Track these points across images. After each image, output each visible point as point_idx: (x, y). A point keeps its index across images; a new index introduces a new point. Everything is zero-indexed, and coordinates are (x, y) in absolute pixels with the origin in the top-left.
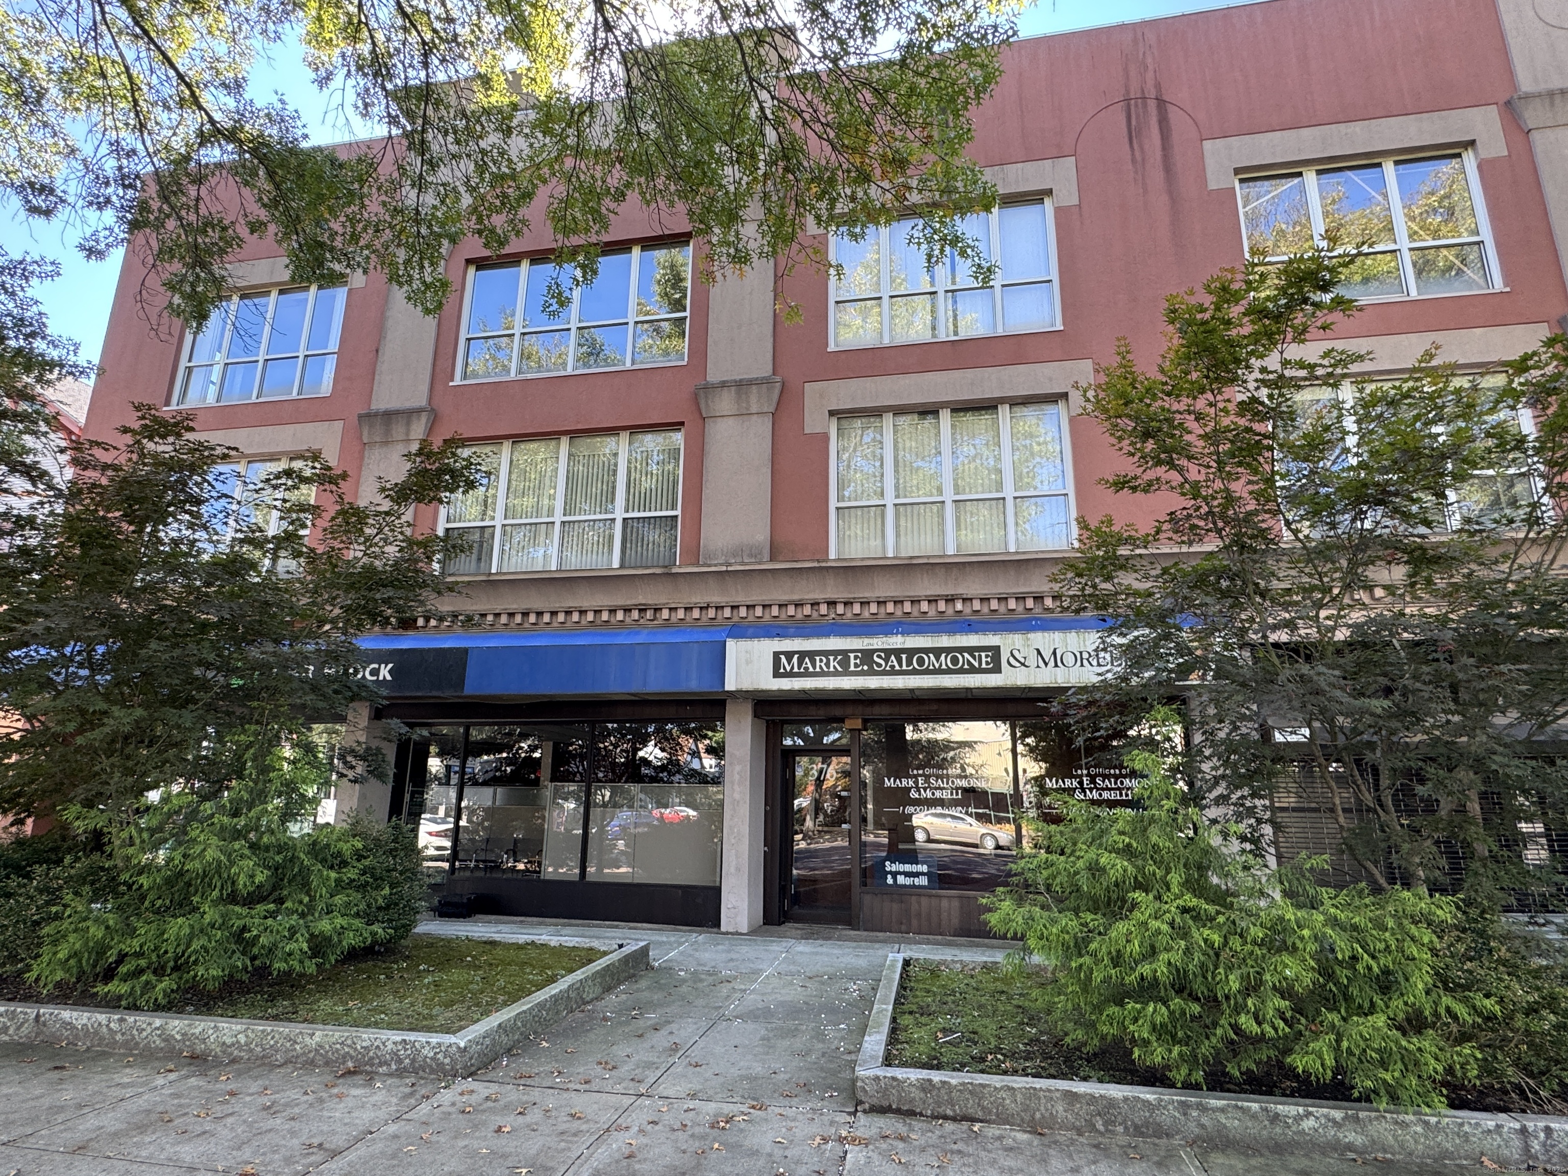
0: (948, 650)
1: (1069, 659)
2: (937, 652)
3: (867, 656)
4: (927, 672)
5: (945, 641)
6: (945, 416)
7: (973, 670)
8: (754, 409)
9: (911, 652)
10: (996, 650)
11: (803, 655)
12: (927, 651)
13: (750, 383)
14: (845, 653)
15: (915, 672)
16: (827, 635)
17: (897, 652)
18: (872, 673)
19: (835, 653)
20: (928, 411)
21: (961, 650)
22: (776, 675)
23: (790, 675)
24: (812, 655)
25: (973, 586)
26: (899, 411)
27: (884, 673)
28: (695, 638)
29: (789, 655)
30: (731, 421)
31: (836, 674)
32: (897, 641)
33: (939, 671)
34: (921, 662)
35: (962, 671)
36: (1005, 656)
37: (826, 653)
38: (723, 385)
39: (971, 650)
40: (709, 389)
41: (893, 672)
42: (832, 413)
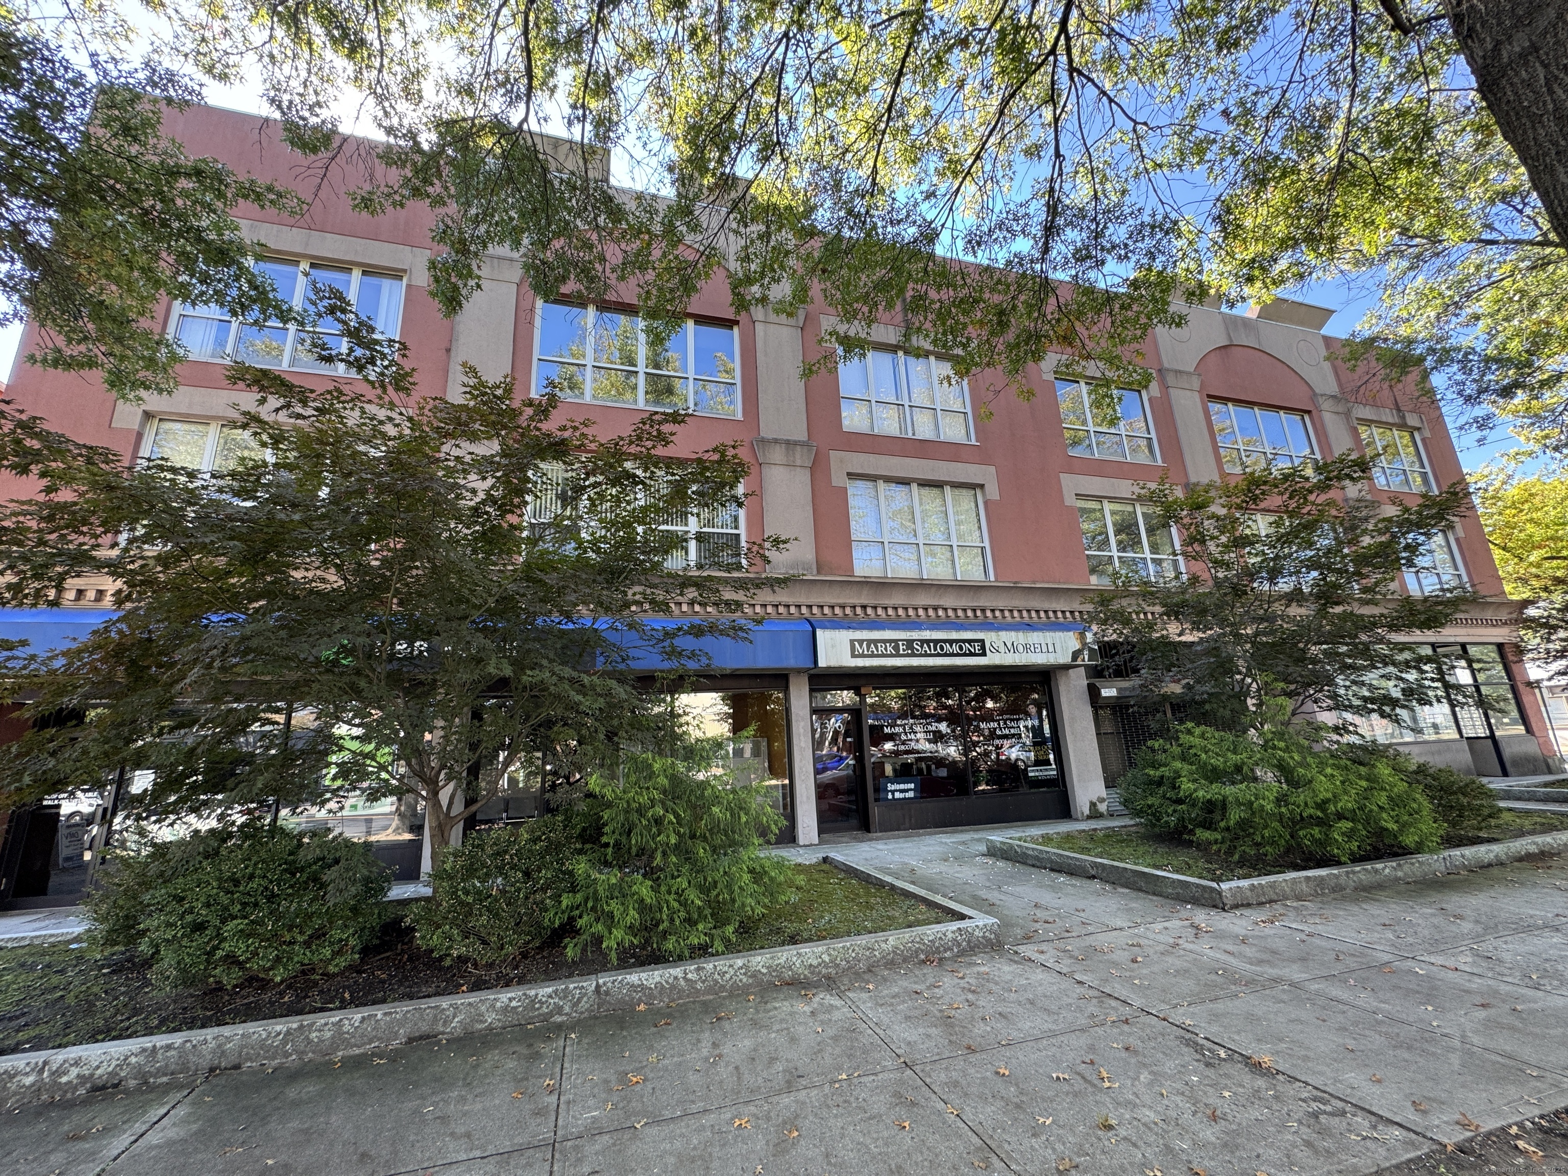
0: (957, 641)
1: (1021, 648)
2: (951, 642)
3: (910, 643)
4: (946, 655)
5: (954, 635)
6: (914, 486)
7: (971, 654)
8: (798, 462)
9: (936, 642)
10: (982, 641)
11: (869, 642)
12: (945, 641)
13: (796, 443)
14: (896, 641)
15: (939, 655)
16: (883, 629)
17: (928, 642)
18: (913, 655)
19: (890, 641)
20: (904, 482)
21: (964, 641)
22: (853, 656)
23: (863, 656)
24: (876, 642)
25: (949, 601)
26: (888, 480)
27: (921, 655)
28: (788, 627)
29: (861, 642)
30: (781, 468)
31: (891, 656)
32: (927, 635)
33: (952, 655)
34: (942, 648)
35: (965, 655)
36: (987, 646)
37: (884, 641)
38: (776, 441)
39: (969, 641)
40: (763, 441)
41: (926, 655)
42: (849, 474)
